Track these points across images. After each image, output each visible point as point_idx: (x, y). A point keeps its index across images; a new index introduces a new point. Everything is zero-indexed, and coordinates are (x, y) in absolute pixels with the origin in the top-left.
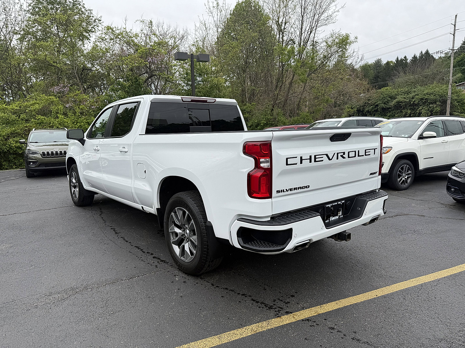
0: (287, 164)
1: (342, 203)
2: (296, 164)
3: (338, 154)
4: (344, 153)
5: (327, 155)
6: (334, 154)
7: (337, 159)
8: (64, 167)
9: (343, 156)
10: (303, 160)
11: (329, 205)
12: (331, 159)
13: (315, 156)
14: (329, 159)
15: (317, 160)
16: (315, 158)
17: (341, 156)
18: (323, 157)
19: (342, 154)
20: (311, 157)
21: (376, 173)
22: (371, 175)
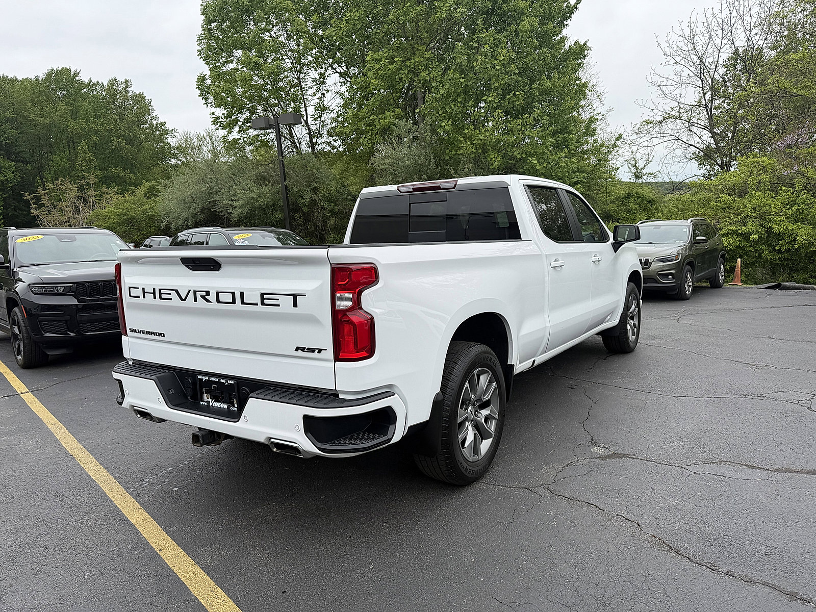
0: (130, 296)
1: (229, 384)
2: (139, 297)
3: (195, 292)
4: (208, 293)
5: (177, 291)
6: (189, 291)
7: (195, 300)
8: (645, 285)
9: (206, 297)
10: (146, 294)
11: (205, 378)
12: (184, 298)
13: (160, 290)
14: (182, 299)
15: (163, 296)
16: (160, 294)
17: (202, 296)
18: (170, 294)
19: (204, 294)
20: (154, 289)
21: (320, 351)
22: (299, 350)
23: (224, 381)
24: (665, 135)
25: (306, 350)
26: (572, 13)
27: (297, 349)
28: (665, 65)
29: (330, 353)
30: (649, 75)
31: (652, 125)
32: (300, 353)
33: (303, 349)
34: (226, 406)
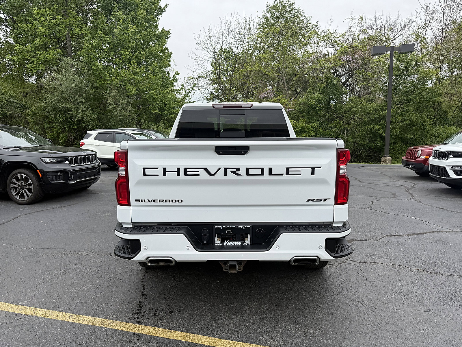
0: (144, 174)
1: (245, 228)
2: (158, 175)
3: (225, 170)
4: (238, 169)
5: (206, 170)
7: (225, 174)
9: (236, 172)
10: (166, 173)
11: (221, 227)
12: (213, 174)
13: (186, 169)
14: (211, 175)
15: (189, 173)
16: (186, 172)
17: (232, 172)
18: (198, 171)
19: (235, 170)
20: (178, 169)
21: (325, 200)
22: (310, 201)
23: (242, 227)
24: (200, 86)
25: (315, 200)
26: (162, 12)
27: (308, 201)
28: (197, 49)
29: (332, 201)
30: (190, 53)
31: (193, 80)
32: (311, 202)
33: (313, 200)
34: (240, 243)
